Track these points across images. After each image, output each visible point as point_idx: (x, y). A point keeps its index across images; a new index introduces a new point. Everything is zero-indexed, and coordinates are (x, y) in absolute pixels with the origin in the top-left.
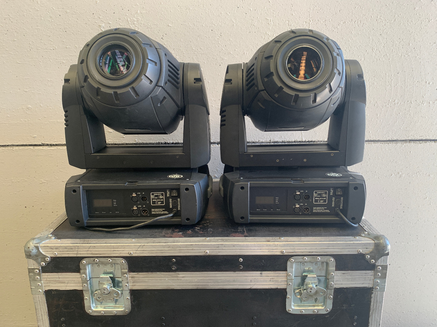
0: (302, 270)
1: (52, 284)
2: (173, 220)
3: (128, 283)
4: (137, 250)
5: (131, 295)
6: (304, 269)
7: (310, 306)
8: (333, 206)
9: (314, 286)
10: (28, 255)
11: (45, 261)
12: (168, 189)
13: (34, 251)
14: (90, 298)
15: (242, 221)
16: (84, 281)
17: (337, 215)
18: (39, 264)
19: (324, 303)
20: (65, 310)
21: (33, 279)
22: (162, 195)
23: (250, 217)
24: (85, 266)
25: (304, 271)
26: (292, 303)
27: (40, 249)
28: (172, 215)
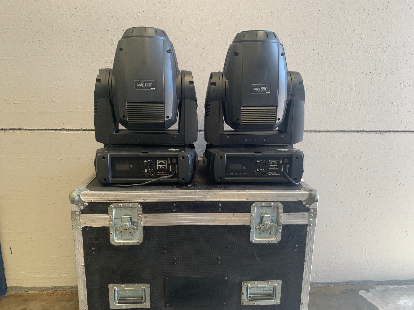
0: (261, 213)
1: (88, 222)
2: (172, 179)
3: (142, 221)
4: (149, 198)
5: (143, 230)
6: (262, 212)
7: (266, 238)
8: (282, 170)
9: (269, 222)
10: (72, 201)
11: (84, 206)
12: (169, 157)
13: (77, 198)
14: (114, 233)
15: (220, 180)
16: (111, 220)
17: (285, 177)
18: (79, 207)
19: (276, 235)
20: (95, 242)
21: (74, 219)
22: (165, 162)
23: (226, 178)
24: (112, 209)
25: (262, 214)
26: (254, 236)
27: (81, 197)
28: (171, 176)
